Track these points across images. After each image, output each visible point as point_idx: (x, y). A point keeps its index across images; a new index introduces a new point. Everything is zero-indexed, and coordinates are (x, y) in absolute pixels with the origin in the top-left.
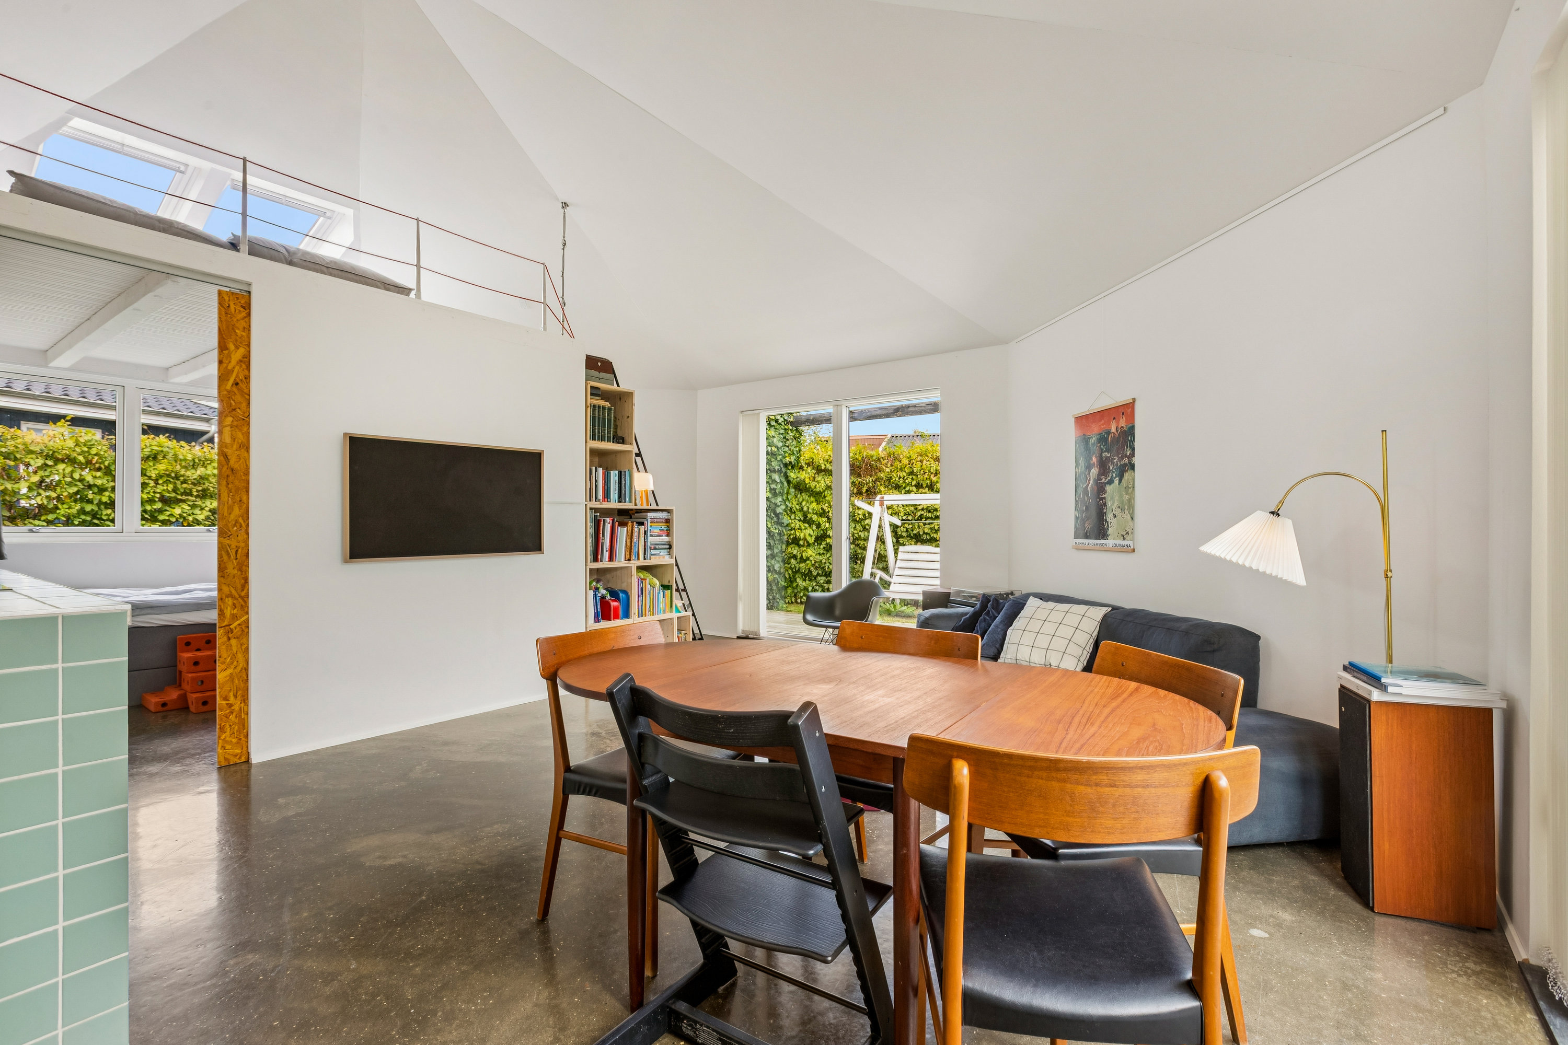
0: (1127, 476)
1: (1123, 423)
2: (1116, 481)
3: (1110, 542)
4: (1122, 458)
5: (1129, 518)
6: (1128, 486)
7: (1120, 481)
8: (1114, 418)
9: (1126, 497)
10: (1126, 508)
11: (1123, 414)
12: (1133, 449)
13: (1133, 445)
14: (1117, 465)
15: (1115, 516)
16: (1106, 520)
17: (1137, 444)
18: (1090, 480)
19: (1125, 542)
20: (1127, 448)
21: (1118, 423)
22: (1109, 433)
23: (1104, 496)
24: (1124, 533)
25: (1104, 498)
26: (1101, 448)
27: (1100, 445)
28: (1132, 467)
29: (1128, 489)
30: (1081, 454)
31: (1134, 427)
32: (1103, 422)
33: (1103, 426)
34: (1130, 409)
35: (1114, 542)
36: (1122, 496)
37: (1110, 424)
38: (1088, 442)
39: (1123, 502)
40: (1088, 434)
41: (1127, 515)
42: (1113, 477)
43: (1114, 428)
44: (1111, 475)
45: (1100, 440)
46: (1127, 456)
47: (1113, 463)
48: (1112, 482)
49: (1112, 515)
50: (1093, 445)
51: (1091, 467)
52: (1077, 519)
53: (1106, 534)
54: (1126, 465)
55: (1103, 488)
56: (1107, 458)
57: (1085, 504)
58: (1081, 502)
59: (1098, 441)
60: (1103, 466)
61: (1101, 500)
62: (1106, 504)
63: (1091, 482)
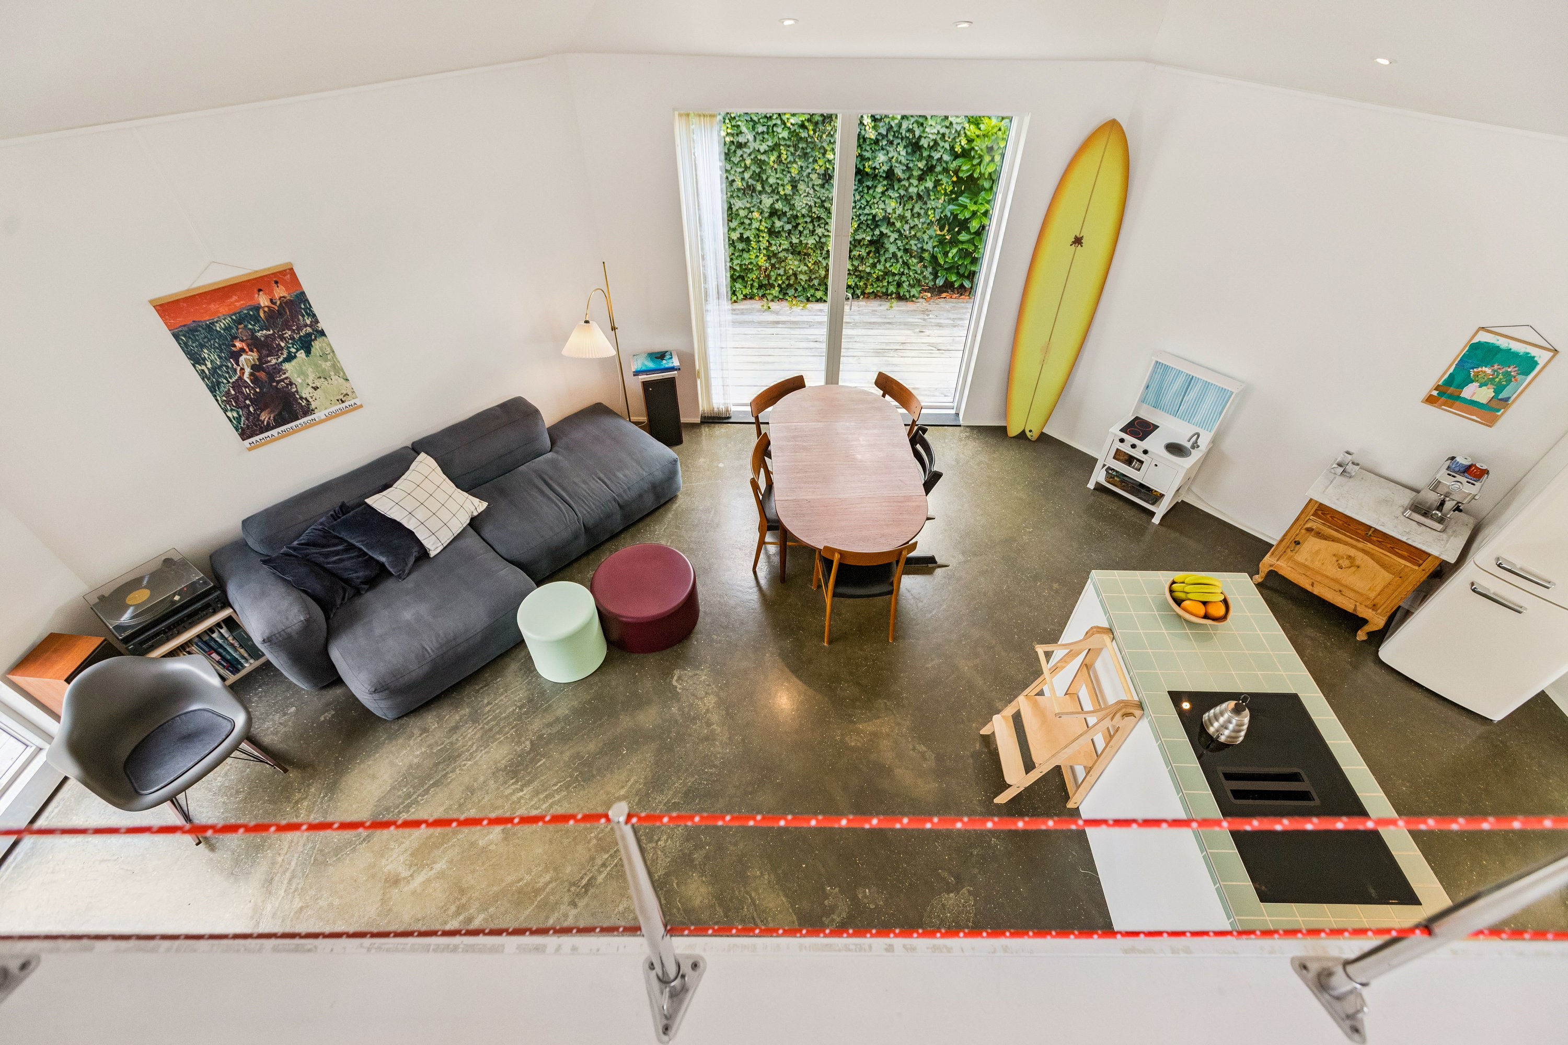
0: (317, 345)
1: (280, 292)
2: (301, 354)
3: (319, 415)
4: (299, 329)
5: (341, 381)
6: (324, 354)
7: (308, 352)
8: (260, 290)
9: (327, 365)
10: (332, 373)
11: (276, 282)
12: (314, 315)
13: (312, 311)
14: (292, 338)
15: (315, 388)
16: (301, 398)
17: (316, 309)
18: (242, 369)
19: (347, 404)
20: (303, 316)
21: (271, 292)
22: (257, 308)
23: (284, 376)
24: (341, 397)
25: (286, 378)
26: (250, 329)
27: (246, 326)
28: (322, 333)
29: (324, 356)
30: (202, 346)
31: (303, 293)
32: (235, 298)
33: (238, 303)
34: (286, 276)
35: (326, 412)
36: (317, 366)
37: (252, 298)
38: (210, 328)
39: (323, 371)
40: (206, 319)
41: (336, 380)
42: (289, 353)
43: (263, 301)
44: (285, 352)
45: (240, 320)
46: (306, 325)
47: (282, 338)
48: (290, 358)
49: (309, 389)
50: (227, 329)
51: (236, 356)
52: (238, 419)
53: (307, 411)
54: (309, 335)
55: (278, 369)
56: (267, 337)
57: (247, 397)
58: (236, 399)
59: (239, 322)
60: (264, 347)
61: (278, 382)
62: (291, 384)
63: (248, 371)
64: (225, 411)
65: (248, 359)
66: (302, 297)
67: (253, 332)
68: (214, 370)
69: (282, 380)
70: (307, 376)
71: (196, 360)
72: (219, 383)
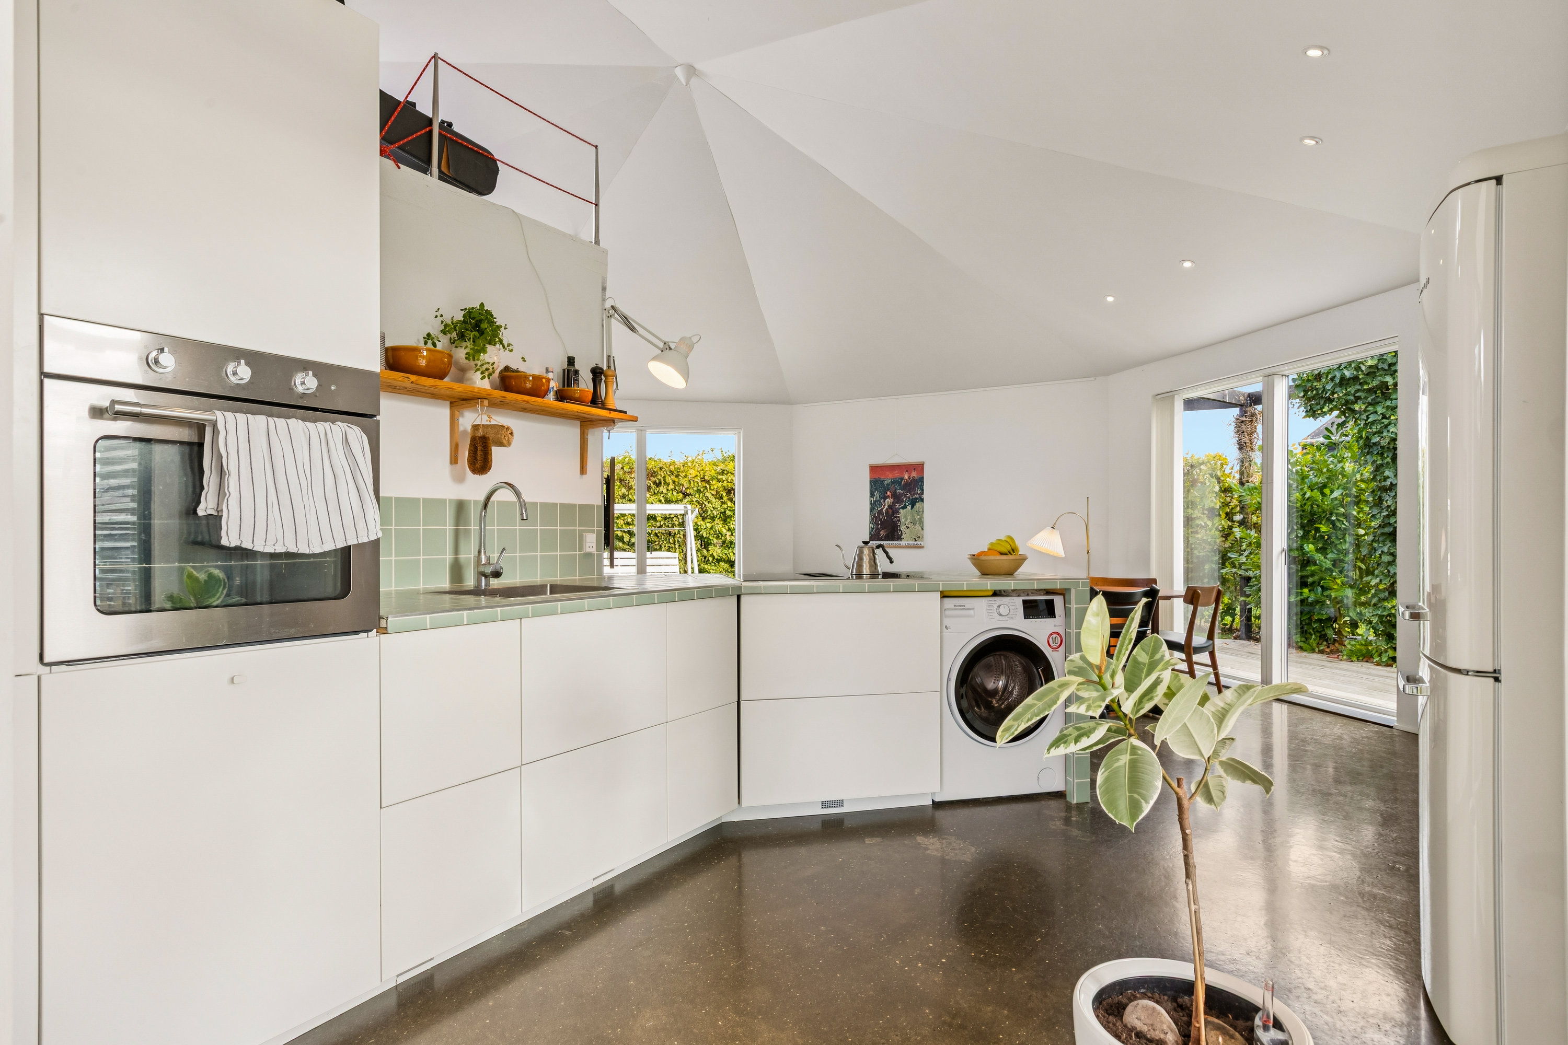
0: (918, 505)
1: (914, 474)
2: (909, 507)
3: (903, 543)
4: (914, 494)
5: (920, 528)
7: (912, 507)
8: (906, 471)
9: (917, 517)
10: (918, 523)
11: (914, 469)
12: (923, 490)
13: (923, 488)
14: (909, 498)
15: (908, 528)
16: (900, 530)
17: (925, 488)
18: (885, 505)
19: (917, 542)
20: (918, 489)
21: (910, 474)
22: (902, 479)
23: (898, 516)
24: (916, 538)
27: (895, 486)
28: (922, 500)
29: (918, 512)
30: (876, 489)
31: (923, 477)
32: (897, 472)
33: (897, 475)
34: (919, 467)
35: (907, 542)
36: (913, 516)
37: (903, 474)
38: (882, 482)
39: (915, 520)
40: (883, 478)
41: (918, 527)
42: (905, 504)
43: (906, 477)
44: (904, 503)
45: (894, 482)
46: (917, 494)
47: (905, 496)
48: (904, 507)
49: (905, 527)
50: (888, 485)
51: (885, 498)
52: (873, 529)
53: (899, 538)
54: (917, 499)
55: (897, 512)
56: (900, 493)
57: (880, 520)
58: (876, 518)
59: (892, 483)
60: (897, 498)
61: (894, 518)
62: (899, 520)
63: (886, 507)
64: (870, 523)
65: (889, 501)
66: (921, 480)
67: (896, 489)
68: (875, 501)
69: (896, 517)
70: (907, 520)
71: (872, 495)
72: (874, 508)
